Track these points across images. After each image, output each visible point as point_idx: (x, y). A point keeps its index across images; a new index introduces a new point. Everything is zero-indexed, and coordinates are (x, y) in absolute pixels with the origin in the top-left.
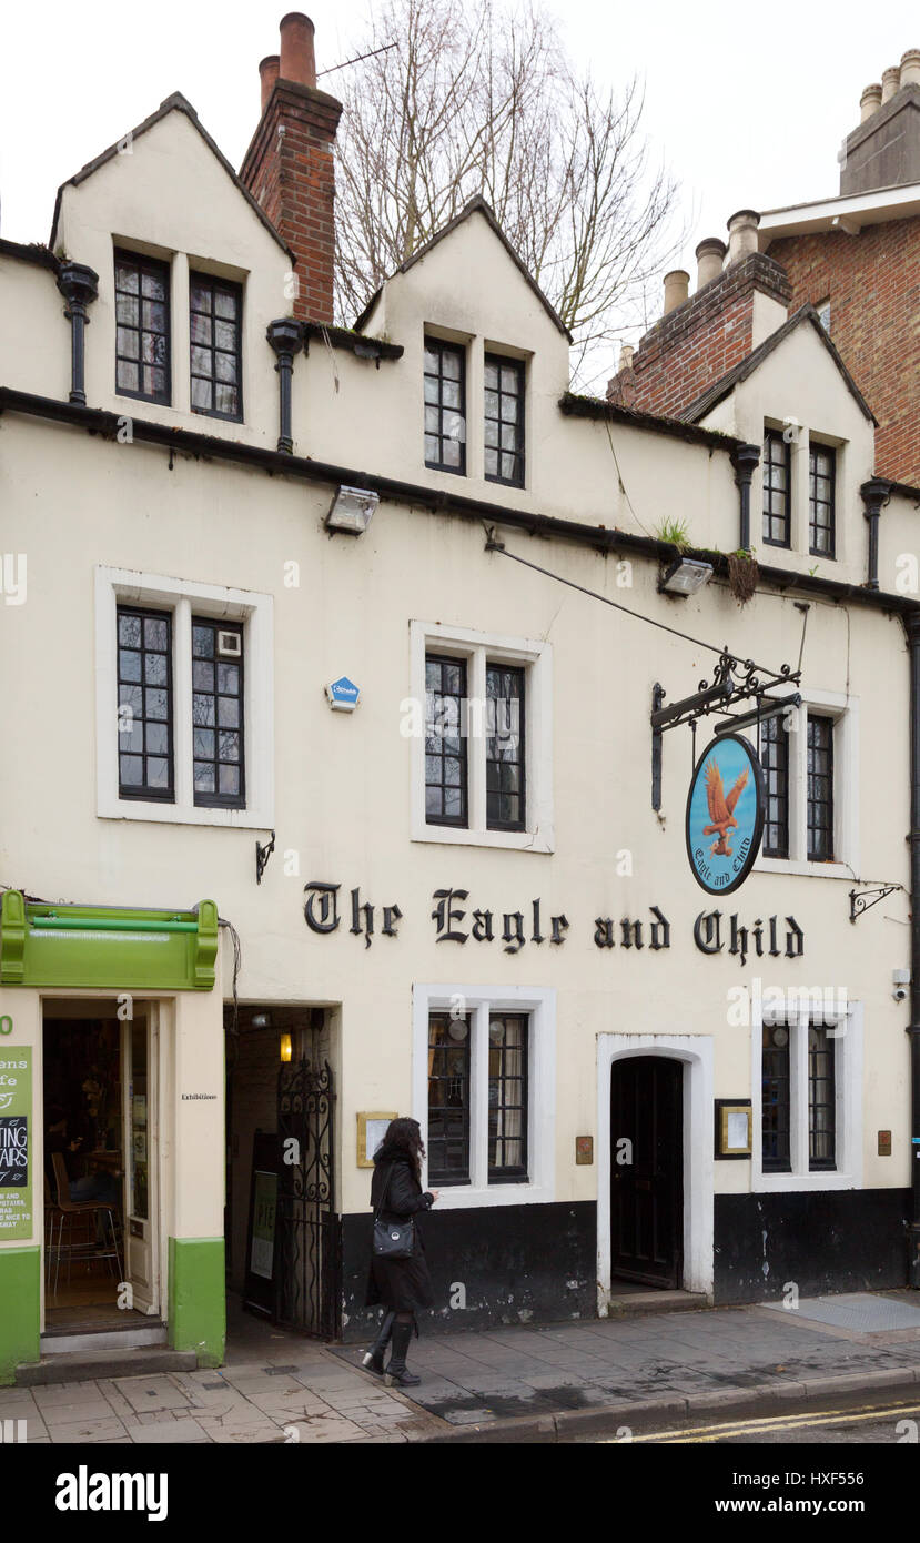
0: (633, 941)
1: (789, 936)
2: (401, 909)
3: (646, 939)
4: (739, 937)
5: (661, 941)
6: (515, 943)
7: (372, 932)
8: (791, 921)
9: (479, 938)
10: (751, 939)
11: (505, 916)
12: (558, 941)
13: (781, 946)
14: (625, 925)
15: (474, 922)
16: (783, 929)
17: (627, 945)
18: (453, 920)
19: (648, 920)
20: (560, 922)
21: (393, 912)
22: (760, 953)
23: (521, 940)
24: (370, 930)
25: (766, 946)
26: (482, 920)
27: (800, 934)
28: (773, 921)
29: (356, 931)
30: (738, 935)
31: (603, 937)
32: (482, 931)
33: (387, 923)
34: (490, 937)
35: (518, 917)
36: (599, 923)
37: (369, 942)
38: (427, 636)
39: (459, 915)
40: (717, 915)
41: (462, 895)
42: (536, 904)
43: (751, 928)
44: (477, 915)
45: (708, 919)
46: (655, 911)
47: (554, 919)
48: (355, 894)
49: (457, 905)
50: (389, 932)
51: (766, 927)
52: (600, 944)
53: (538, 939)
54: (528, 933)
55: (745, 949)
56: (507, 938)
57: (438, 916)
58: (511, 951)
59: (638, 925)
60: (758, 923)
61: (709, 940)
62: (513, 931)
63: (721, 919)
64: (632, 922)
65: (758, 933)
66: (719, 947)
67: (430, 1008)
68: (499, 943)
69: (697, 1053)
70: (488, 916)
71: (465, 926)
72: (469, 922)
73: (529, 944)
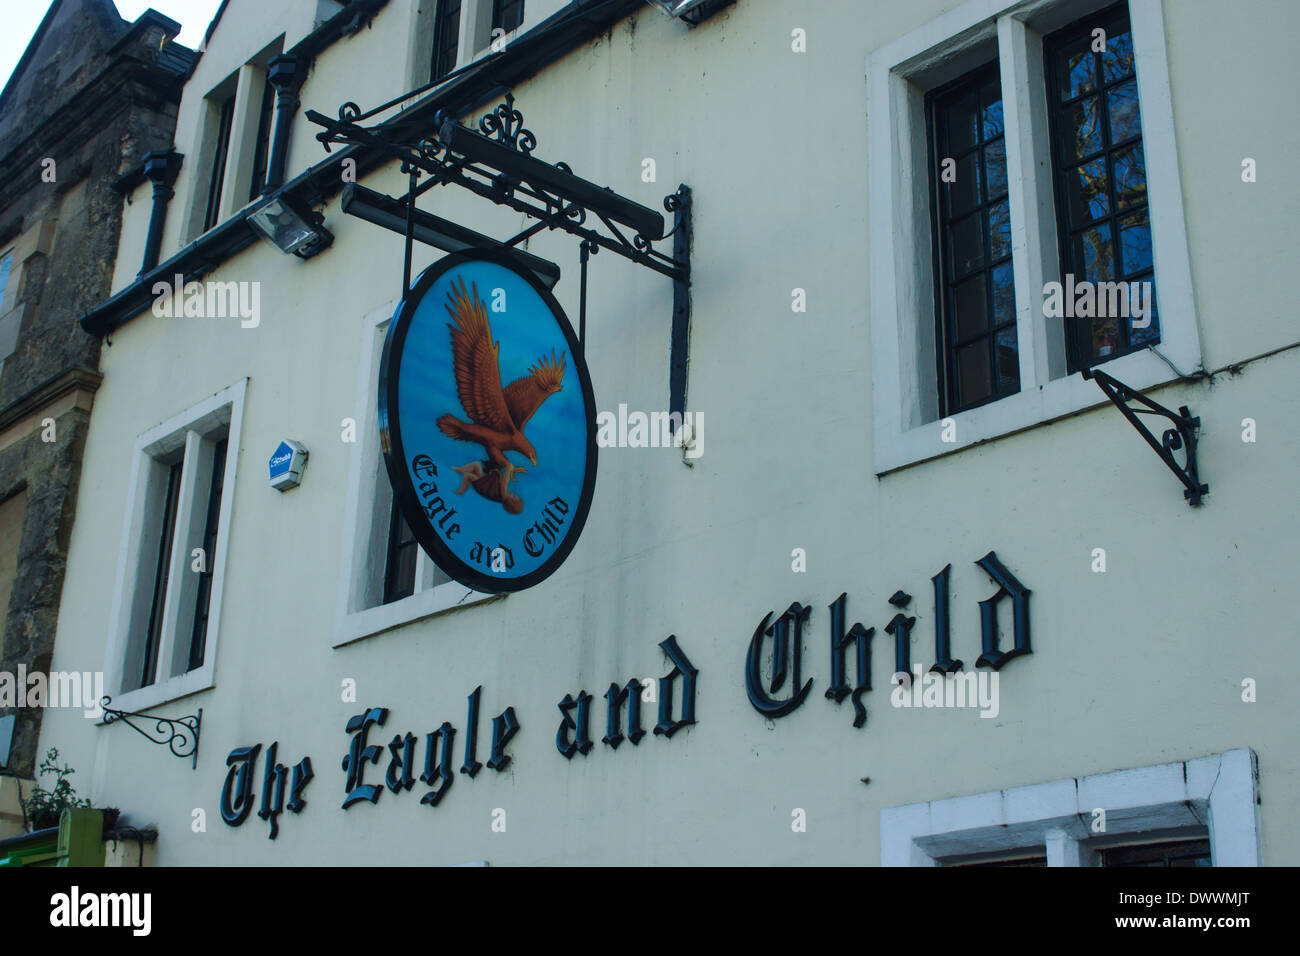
0: (625, 728)
1: (989, 609)
2: (314, 763)
3: (652, 715)
4: (850, 652)
5: (679, 712)
6: (442, 783)
7: (281, 811)
8: (991, 565)
9: (397, 789)
10: (884, 649)
11: (431, 735)
12: (501, 762)
13: (967, 641)
14: (614, 695)
15: (390, 758)
16: (972, 596)
17: (615, 741)
18: (369, 763)
19: (657, 670)
20: (508, 726)
21: (305, 773)
23: (451, 777)
24: (278, 806)
25: (923, 659)
26: (399, 751)
27: (1020, 595)
28: (942, 582)
29: (265, 814)
31: (573, 735)
32: (399, 775)
33: (300, 791)
34: (410, 784)
35: (448, 730)
36: (566, 705)
39: (374, 755)
40: (800, 613)
42: (475, 699)
43: (884, 619)
44: (395, 746)
45: (779, 629)
46: (671, 645)
47: (498, 721)
48: (273, 753)
49: (372, 738)
50: (299, 806)
51: (923, 609)
52: (567, 751)
53: (474, 769)
54: (459, 759)
55: (866, 680)
56: (431, 777)
58: (437, 800)
59: (635, 688)
60: (901, 600)
62: (441, 762)
64: (623, 685)
65: (902, 628)
66: (801, 696)
70: (409, 742)
71: (380, 771)
72: (387, 757)
73: (461, 780)
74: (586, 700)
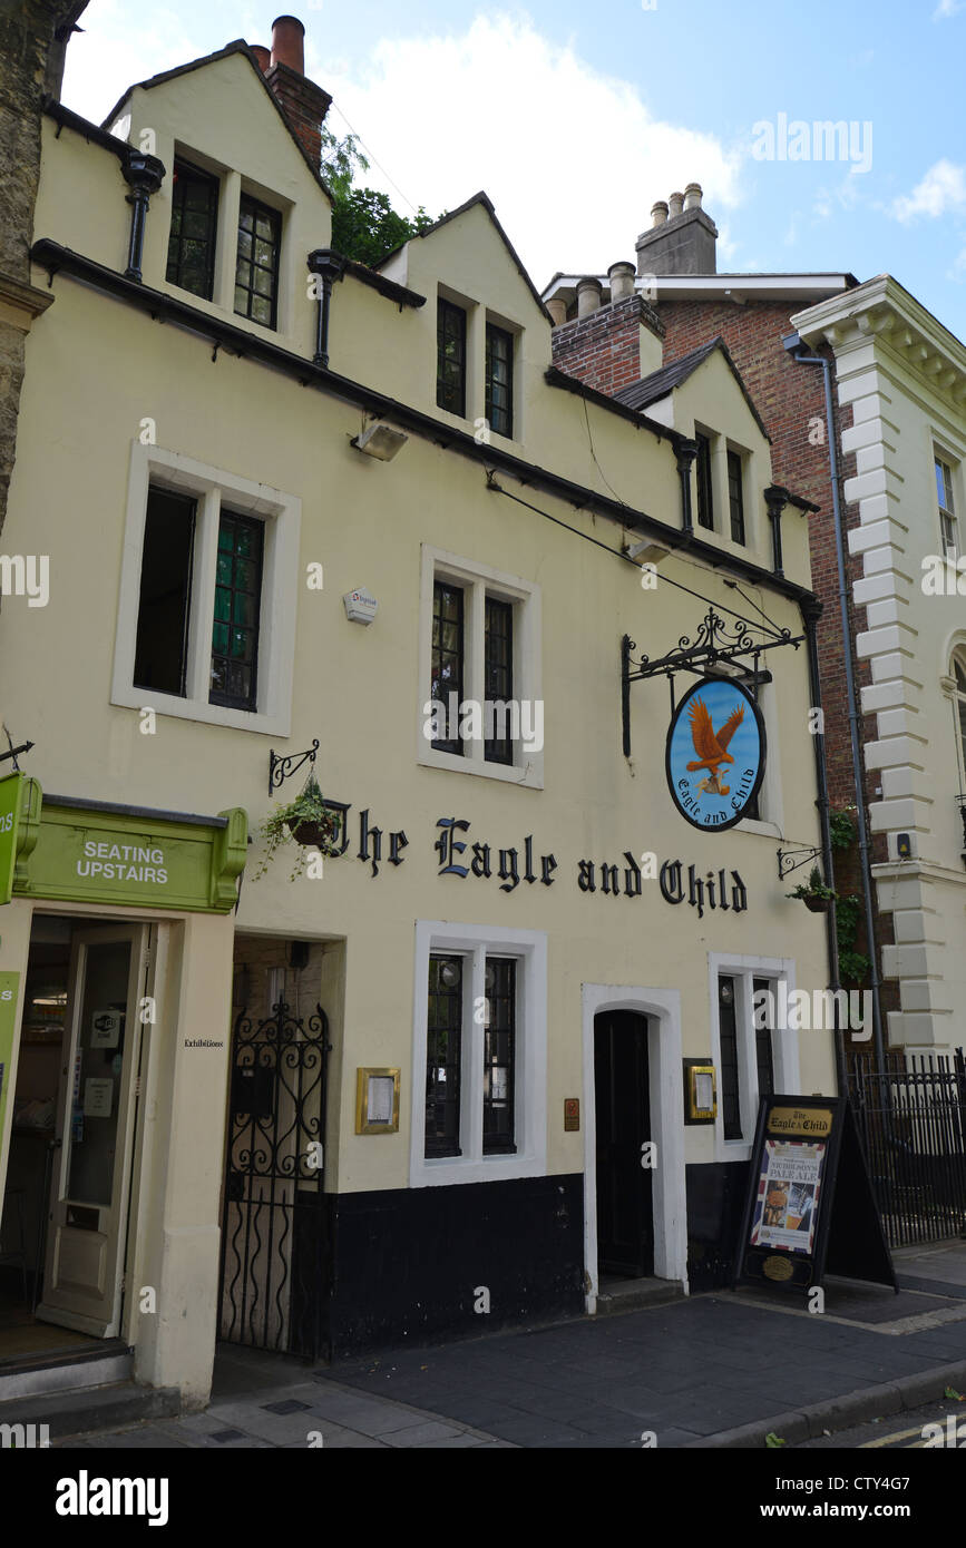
0: (610, 886)
1: (735, 890)
2: (408, 836)
3: (622, 886)
4: (696, 888)
5: (634, 889)
6: (509, 881)
7: (379, 859)
8: (735, 875)
9: (478, 873)
10: (706, 891)
11: (501, 851)
12: (548, 881)
13: (729, 900)
14: (604, 867)
15: (473, 855)
16: (730, 883)
17: (606, 890)
18: (455, 852)
19: (623, 865)
20: (549, 862)
21: (399, 840)
22: (713, 906)
23: (516, 880)
24: (377, 857)
25: (717, 901)
26: (481, 853)
27: (743, 888)
28: (721, 873)
29: (363, 857)
30: (696, 884)
31: (586, 881)
32: (480, 866)
33: (394, 850)
34: (488, 875)
35: (513, 853)
36: (582, 864)
37: (376, 871)
38: (436, 561)
39: (461, 848)
40: (678, 865)
41: (464, 825)
42: (528, 841)
43: (705, 880)
44: (476, 848)
45: (670, 868)
46: (628, 856)
47: (543, 858)
48: (364, 815)
49: (458, 836)
50: (396, 861)
51: (716, 880)
52: (584, 888)
53: (530, 879)
54: (521, 872)
55: (701, 902)
56: (503, 875)
57: (439, 846)
58: (507, 889)
59: (614, 869)
60: (710, 875)
61: (672, 890)
62: (508, 870)
63: (682, 868)
64: (609, 867)
65: (710, 885)
66: (681, 897)
67: (432, 948)
68: (496, 881)
69: (667, 1008)
70: (486, 849)
71: (464, 860)
72: (469, 855)
73: (523, 883)
74: (590, 866)
